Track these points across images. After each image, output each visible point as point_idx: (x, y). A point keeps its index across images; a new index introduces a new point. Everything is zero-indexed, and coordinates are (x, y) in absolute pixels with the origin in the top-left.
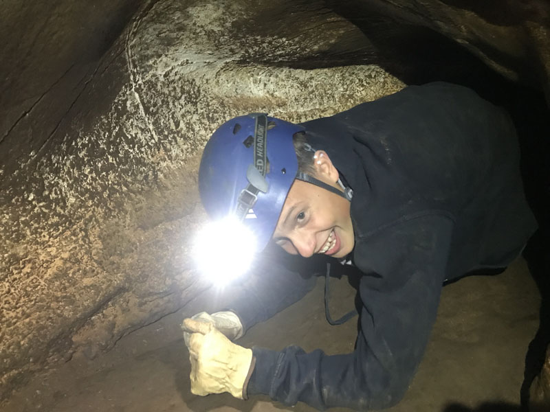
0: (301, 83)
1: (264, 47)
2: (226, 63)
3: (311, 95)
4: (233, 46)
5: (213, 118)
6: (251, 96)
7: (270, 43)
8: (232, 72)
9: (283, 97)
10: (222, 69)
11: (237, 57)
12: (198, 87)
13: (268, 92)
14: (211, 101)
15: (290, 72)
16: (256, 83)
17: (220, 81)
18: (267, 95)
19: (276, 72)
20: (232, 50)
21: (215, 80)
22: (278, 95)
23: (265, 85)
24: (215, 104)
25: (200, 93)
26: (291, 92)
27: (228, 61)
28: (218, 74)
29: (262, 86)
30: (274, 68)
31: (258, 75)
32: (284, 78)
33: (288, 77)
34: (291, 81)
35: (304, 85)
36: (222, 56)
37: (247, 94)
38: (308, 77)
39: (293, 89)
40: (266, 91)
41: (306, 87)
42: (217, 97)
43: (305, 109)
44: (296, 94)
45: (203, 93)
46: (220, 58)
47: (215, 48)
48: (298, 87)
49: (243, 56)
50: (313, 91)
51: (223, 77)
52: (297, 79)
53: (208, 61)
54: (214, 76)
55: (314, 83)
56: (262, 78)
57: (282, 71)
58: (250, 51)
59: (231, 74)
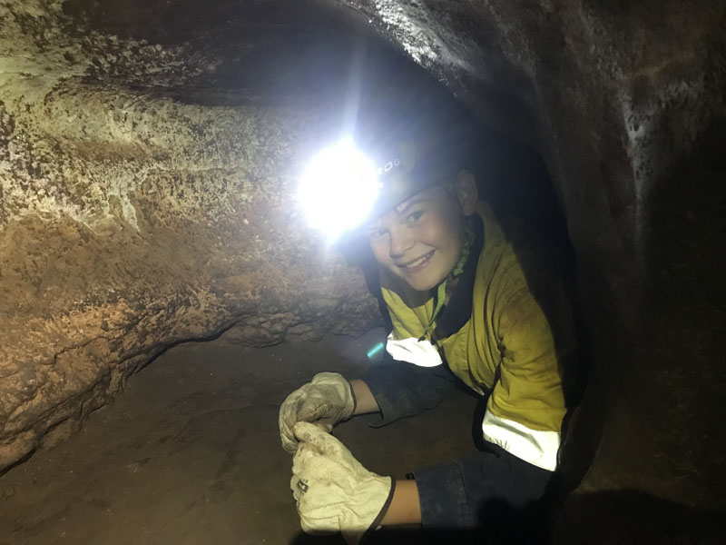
0: (194, 128)
1: (125, 58)
2: (62, 80)
3: (210, 147)
4: (69, 49)
5: (38, 170)
6: (111, 140)
7: (135, 50)
8: (75, 98)
9: (164, 146)
10: (55, 89)
11: (80, 71)
12: (11, 116)
13: (140, 137)
14: (35, 141)
15: (175, 108)
16: (118, 120)
17: (54, 111)
18: (139, 141)
19: (152, 105)
20: (68, 56)
21: (44, 108)
22: (157, 143)
23: (135, 125)
24: (43, 148)
25: (13, 127)
26: (177, 140)
27: (64, 77)
28: (48, 98)
29: (129, 126)
30: (148, 99)
31: (122, 107)
32: (165, 117)
33: (173, 116)
34: (177, 122)
35: (198, 130)
36: (52, 66)
37: (103, 136)
38: (205, 118)
39: (182, 136)
40: (136, 134)
41: (201, 133)
42: (47, 136)
43: (201, 168)
44: (186, 144)
45: (19, 127)
46: (48, 69)
47: (38, 49)
48: (189, 133)
49: (91, 69)
50: (212, 142)
51: (59, 104)
52: (187, 120)
53: (26, 72)
54: (42, 100)
55: (214, 129)
56: (129, 113)
57: (162, 105)
58: (102, 61)
59: (73, 101)
